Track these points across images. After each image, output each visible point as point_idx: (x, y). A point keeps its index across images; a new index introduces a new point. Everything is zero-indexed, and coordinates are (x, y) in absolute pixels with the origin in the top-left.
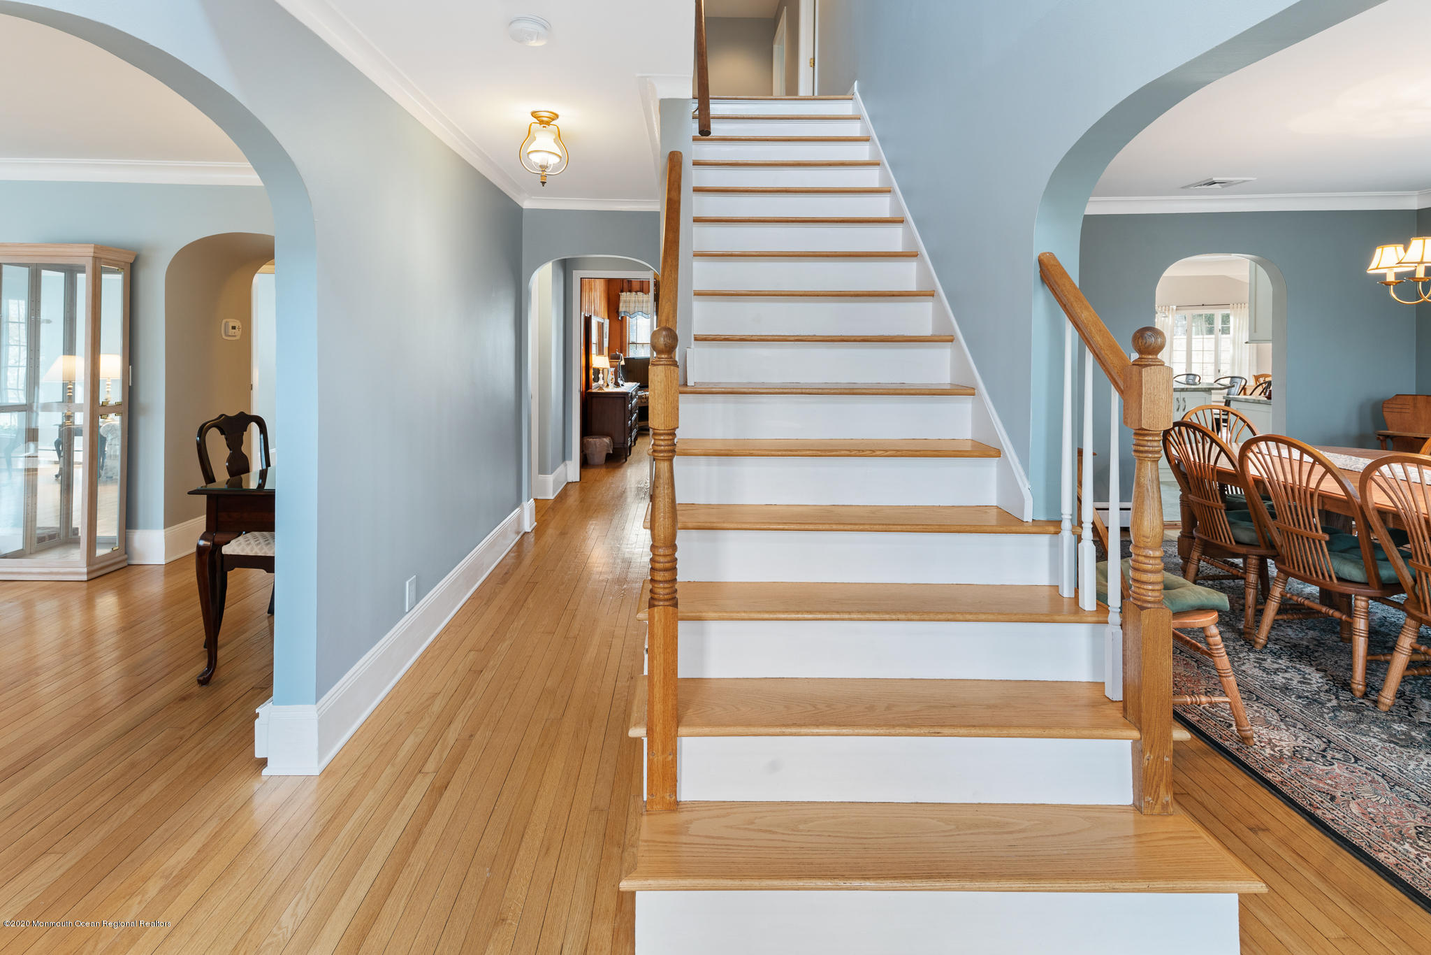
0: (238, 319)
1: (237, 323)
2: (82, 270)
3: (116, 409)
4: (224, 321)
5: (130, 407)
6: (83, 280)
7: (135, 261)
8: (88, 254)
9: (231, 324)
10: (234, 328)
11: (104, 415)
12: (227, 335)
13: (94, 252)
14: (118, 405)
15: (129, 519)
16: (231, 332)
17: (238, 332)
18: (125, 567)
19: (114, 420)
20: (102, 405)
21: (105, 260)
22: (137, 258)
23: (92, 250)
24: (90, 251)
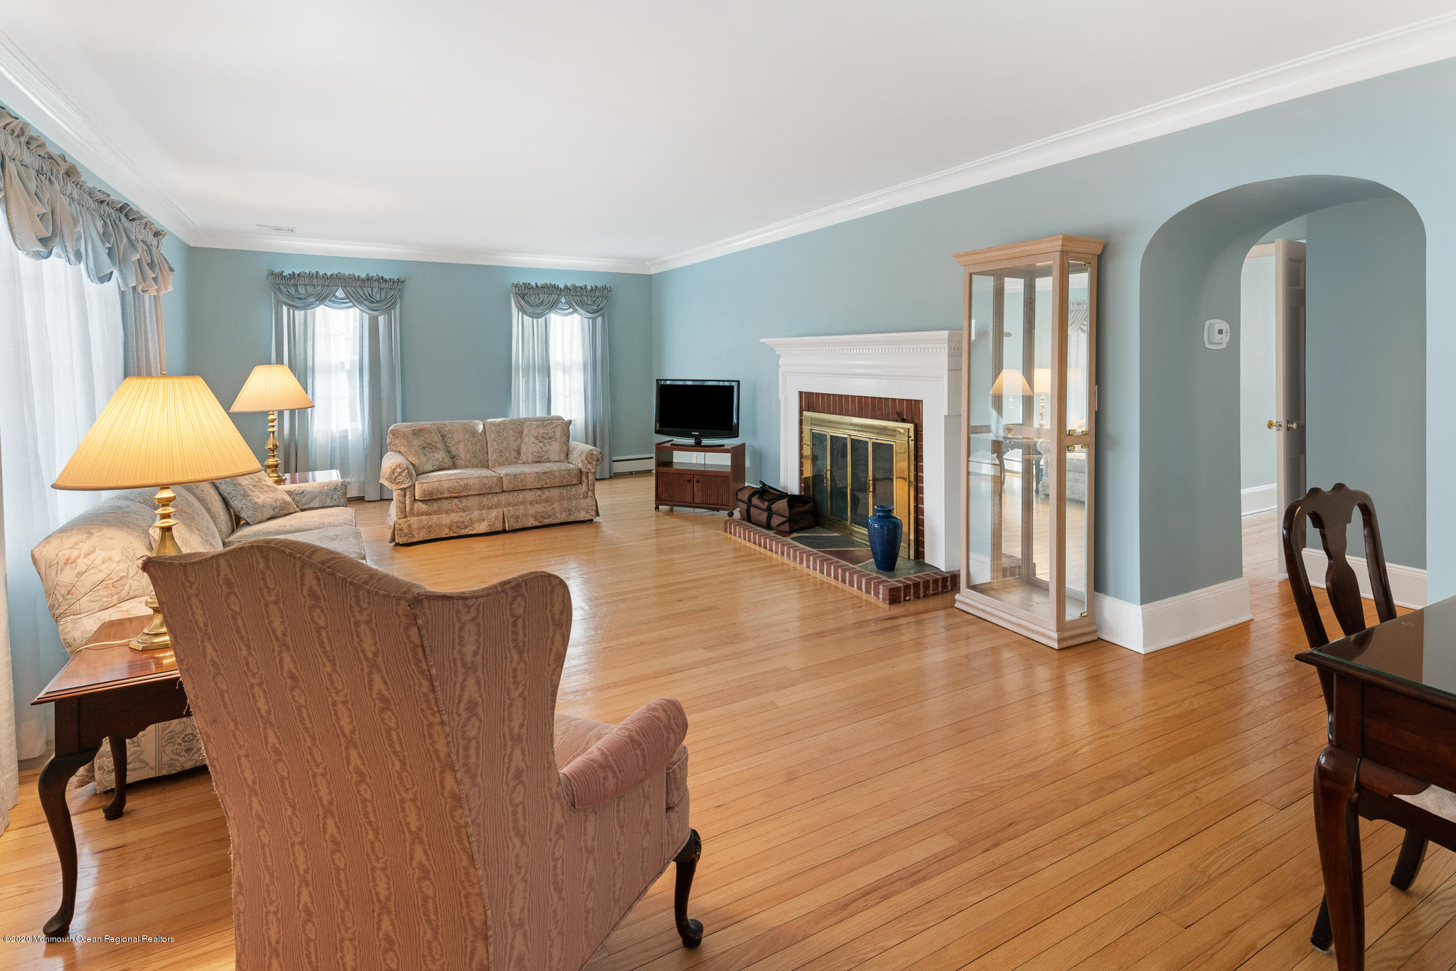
0: (1225, 320)
1: (1224, 326)
2: (1045, 272)
3: (1081, 439)
4: (1208, 323)
5: (1098, 438)
6: (1045, 286)
7: (1104, 250)
8: (1056, 249)
9: (1217, 327)
10: (1220, 332)
11: (1069, 448)
12: (1211, 343)
13: (1062, 245)
14: (1084, 434)
15: (1098, 581)
16: (1217, 337)
17: (1225, 338)
18: (1095, 641)
19: (1079, 455)
20: (1069, 435)
21: (1073, 254)
22: (1105, 247)
23: (1060, 242)
24: (1058, 244)
